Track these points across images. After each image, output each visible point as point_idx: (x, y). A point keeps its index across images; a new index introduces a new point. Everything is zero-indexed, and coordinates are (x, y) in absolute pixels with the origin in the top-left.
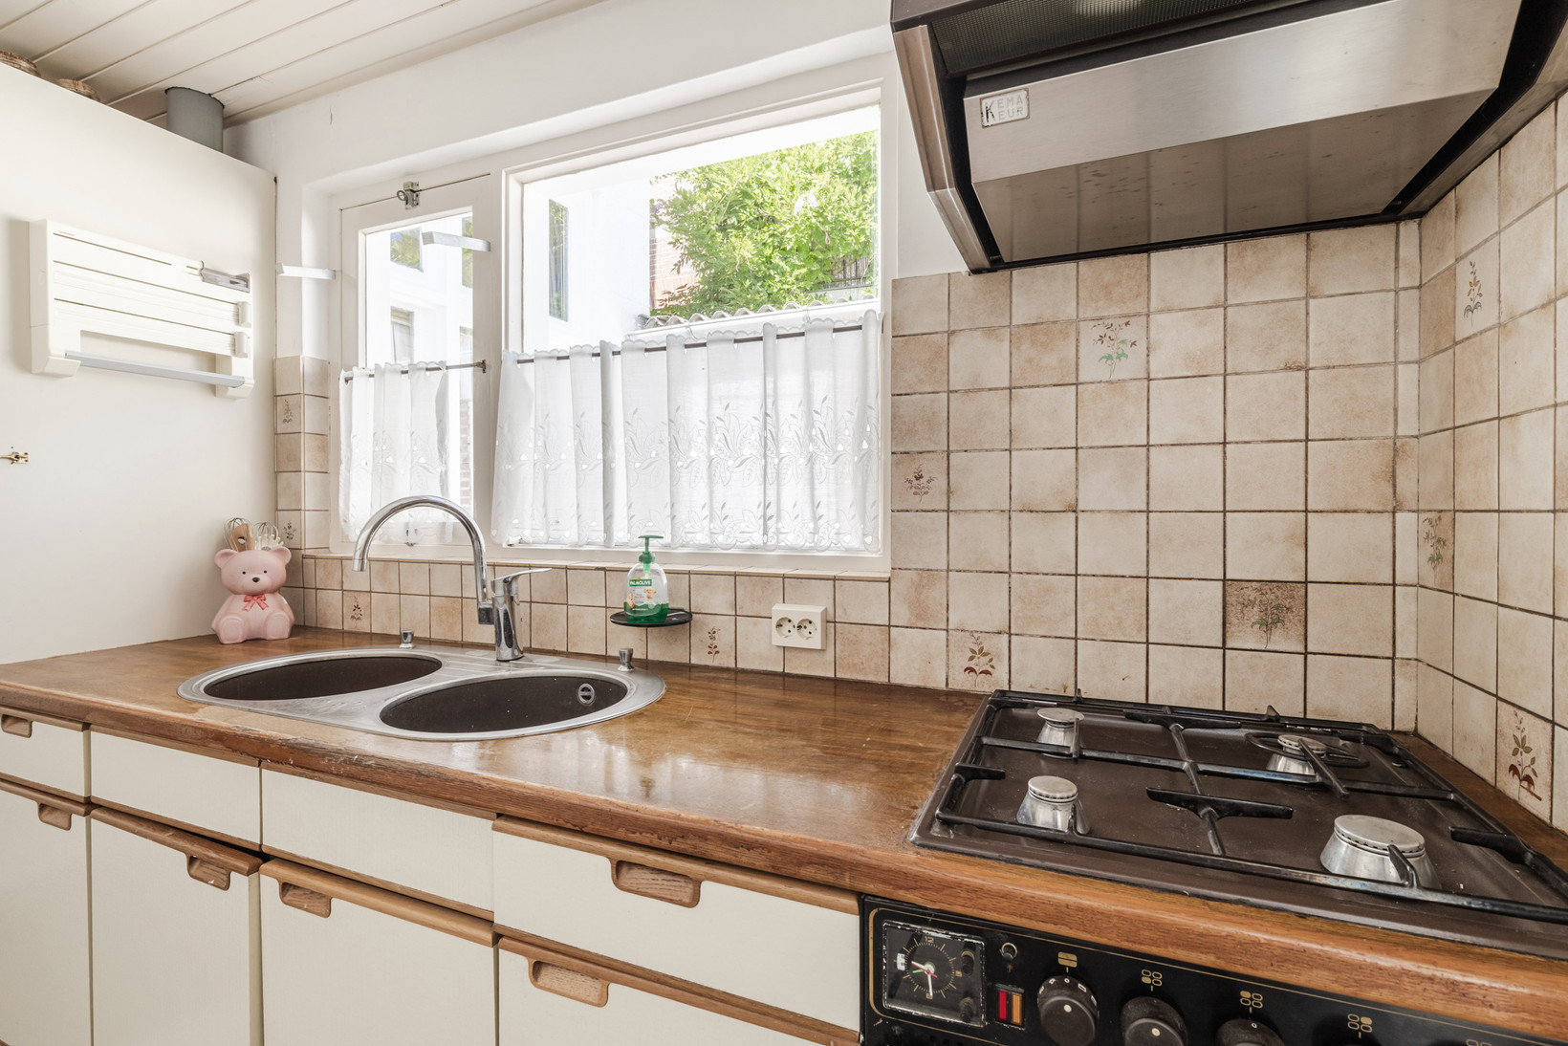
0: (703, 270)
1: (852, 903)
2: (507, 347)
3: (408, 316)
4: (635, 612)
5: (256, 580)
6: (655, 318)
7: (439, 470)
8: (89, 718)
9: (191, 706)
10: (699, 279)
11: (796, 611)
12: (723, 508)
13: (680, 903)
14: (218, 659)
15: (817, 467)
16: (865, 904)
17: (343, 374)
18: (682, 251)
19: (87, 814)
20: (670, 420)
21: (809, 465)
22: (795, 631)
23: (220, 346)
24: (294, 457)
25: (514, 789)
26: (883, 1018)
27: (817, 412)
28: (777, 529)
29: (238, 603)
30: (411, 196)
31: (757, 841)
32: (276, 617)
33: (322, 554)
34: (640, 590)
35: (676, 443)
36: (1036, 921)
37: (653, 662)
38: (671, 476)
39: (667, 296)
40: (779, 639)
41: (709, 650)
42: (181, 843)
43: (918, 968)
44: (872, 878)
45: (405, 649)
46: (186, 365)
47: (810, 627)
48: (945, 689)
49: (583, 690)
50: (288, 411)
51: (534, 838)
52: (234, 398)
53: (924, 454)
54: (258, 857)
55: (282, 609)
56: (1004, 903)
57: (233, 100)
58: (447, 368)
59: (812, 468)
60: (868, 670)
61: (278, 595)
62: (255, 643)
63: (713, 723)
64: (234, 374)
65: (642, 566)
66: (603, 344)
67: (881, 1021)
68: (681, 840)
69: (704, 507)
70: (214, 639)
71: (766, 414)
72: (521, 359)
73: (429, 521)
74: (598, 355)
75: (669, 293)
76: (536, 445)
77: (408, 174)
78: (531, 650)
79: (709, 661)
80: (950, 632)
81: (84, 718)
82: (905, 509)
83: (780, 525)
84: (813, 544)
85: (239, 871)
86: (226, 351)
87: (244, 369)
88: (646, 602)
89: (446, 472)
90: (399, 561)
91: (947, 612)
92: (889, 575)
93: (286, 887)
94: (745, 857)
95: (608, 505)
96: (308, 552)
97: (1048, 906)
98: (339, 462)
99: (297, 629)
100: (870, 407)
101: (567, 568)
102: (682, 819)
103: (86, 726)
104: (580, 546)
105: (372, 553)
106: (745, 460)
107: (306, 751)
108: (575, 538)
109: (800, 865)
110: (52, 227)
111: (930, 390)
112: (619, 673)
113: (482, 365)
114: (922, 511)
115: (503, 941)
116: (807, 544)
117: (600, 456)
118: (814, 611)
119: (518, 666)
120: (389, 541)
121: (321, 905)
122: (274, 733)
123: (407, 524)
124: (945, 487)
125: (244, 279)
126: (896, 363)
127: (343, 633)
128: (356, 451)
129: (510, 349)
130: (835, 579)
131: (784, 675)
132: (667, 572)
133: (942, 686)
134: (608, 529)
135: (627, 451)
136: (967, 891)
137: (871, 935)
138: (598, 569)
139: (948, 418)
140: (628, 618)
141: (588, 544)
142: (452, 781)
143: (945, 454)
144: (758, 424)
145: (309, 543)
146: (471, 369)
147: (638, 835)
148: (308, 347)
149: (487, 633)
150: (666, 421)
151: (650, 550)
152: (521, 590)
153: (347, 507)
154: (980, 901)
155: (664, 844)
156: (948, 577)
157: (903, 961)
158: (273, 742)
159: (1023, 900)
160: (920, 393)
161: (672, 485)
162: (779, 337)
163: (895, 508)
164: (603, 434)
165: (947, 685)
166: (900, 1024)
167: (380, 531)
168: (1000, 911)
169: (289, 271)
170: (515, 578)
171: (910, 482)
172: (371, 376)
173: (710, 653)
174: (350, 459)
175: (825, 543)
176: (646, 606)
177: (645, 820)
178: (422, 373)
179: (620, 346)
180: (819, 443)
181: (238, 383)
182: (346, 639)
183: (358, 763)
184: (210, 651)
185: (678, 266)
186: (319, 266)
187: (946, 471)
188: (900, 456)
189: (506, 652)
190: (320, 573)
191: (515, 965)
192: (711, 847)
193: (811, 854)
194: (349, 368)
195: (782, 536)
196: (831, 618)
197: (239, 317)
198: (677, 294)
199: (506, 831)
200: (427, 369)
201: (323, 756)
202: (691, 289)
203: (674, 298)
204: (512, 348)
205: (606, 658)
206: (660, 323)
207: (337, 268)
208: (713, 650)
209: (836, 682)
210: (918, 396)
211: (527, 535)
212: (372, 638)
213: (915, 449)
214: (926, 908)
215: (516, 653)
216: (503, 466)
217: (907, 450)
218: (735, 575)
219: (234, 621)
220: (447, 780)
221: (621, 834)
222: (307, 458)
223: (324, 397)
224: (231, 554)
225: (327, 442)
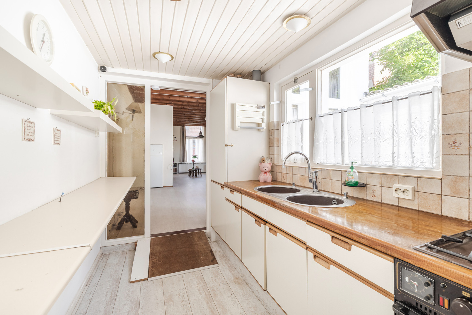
0: (393, 70)
1: (392, 260)
2: (317, 114)
3: (297, 106)
4: (349, 182)
5: (266, 169)
6: (370, 92)
7: (301, 145)
8: (242, 192)
9: (255, 192)
10: (391, 73)
11: (402, 187)
12: (378, 154)
13: (346, 249)
14: (259, 185)
15: (413, 140)
16: (396, 260)
17: (282, 124)
18: (384, 66)
19: (241, 209)
20: (361, 129)
21: (410, 140)
22: (402, 193)
23: (260, 121)
24: (273, 143)
25: (310, 215)
26: (401, 293)
27: (413, 123)
28: (398, 161)
29: (262, 174)
30: (296, 80)
31: (365, 237)
32: (269, 177)
33: (278, 164)
34: (350, 177)
35: (363, 135)
36: (452, 278)
37: (355, 197)
38: (362, 145)
39: (378, 82)
40: (395, 195)
41: (372, 196)
42: (254, 217)
43: (412, 282)
44: (397, 253)
45: (293, 187)
46: (254, 126)
47: (408, 192)
48: (468, 220)
49: (334, 201)
50: (271, 133)
51: (314, 227)
52: (262, 131)
53: (458, 135)
54: (266, 222)
55: (270, 176)
56: (440, 270)
57: (262, 70)
58: (303, 120)
59: (411, 141)
60: (432, 209)
61: (269, 173)
62: (265, 182)
63: (366, 213)
64: (262, 126)
65: (351, 170)
66: (342, 110)
67: (400, 293)
68: (346, 233)
69: (373, 154)
70: (259, 181)
71: (393, 125)
72: (320, 116)
73: (299, 157)
74: (340, 113)
75: (379, 81)
76: (324, 138)
77: (295, 75)
78: (322, 190)
79: (372, 199)
80: (471, 200)
81: (241, 192)
82: (448, 154)
83: (399, 159)
84: (412, 166)
85: (263, 224)
86: (261, 122)
87: (264, 125)
88: (352, 180)
89: (303, 146)
90: (292, 167)
91: (469, 192)
92: (441, 177)
93: (270, 229)
94: (362, 241)
95: (343, 153)
96: (275, 164)
97: (456, 274)
98: (281, 144)
99: (273, 180)
100: (435, 119)
101: (331, 170)
102: (347, 229)
103: (241, 193)
104: (335, 164)
105: (286, 165)
106: (387, 139)
107: (273, 202)
108: (334, 162)
109: (376, 245)
110: (237, 104)
111: (460, 111)
112: (344, 198)
113: (311, 119)
114: (457, 155)
115: (308, 249)
116: (410, 166)
117: (341, 140)
118: (409, 187)
119: (318, 193)
120: (291, 162)
121: (275, 233)
122: (268, 198)
123: (294, 158)
124: (468, 146)
125: (264, 106)
126: (444, 104)
127: (281, 182)
128: (284, 141)
129: (318, 114)
130: (418, 177)
131: (398, 206)
132: (358, 172)
133: (467, 219)
134: (343, 160)
135: (348, 138)
136: (427, 263)
137: (397, 269)
138: (339, 170)
139: (469, 121)
140: (347, 184)
141: (338, 164)
142: (298, 212)
143: (468, 134)
144: (392, 128)
145: (275, 162)
146: (309, 120)
147: (336, 230)
148: (275, 119)
149: (311, 185)
150: (360, 129)
151: (353, 166)
152: (319, 175)
153: (282, 154)
154: (432, 267)
155: (342, 234)
156: (469, 179)
157: (408, 279)
158: (268, 199)
159: (447, 270)
160: (455, 113)
161: (362, 147)
162: (398, 100)
163: (443, 154)
164: (341, 134)
165: (469, 219)
166: (406, 296)
167: (288, 159)
168: (438, 272)
169: (272, 103)
170: (317, 171)
171: (451, 145)
172: (287, 124)
173: (372, 197)
174: (283, 143)
175: (416, 165)
176: (351, 181)
177: (338, 227)
178: (298, 122)
179: (347, 109)
180: (414, 133)
181: (263, 128)
182: (282, 184)
183: (282, 206)
184: (258, 183)
185: (382, 71)
186: (277, 101)
187: (468, 140)
188: (445, 136)
189: (315, 190)
190: (277, 169)
191: (311, 255)
192: (354, 237)
193: (380, 244)
194: (283, 123)
195: (400, 163)
196: (416, 189)
197: (263, 115)
198: (382, 81)
199: (309, 225)
200: (299, 121)
201: (276, 203)
202: (387, 78)
203: (381, 82)
204: (319, 113)
205: (341, 195)
206: (372, 93)
207: (281, 100)
208: (374, 196)
209: (419, 211)
210: (454, 114)
211: (322, 161)
212: (287, 184)
213: (453, 133)
214: (414, 266)
215: (318, 190)
216: (316, 144)
217: (449, 134)
218: (381, 174)
219: (263, 177)
220: (297, 211)
221: (332, 229)
222: (275, 144)
223: (278, 129)
224: (261, 164)
225: (279, 139)
